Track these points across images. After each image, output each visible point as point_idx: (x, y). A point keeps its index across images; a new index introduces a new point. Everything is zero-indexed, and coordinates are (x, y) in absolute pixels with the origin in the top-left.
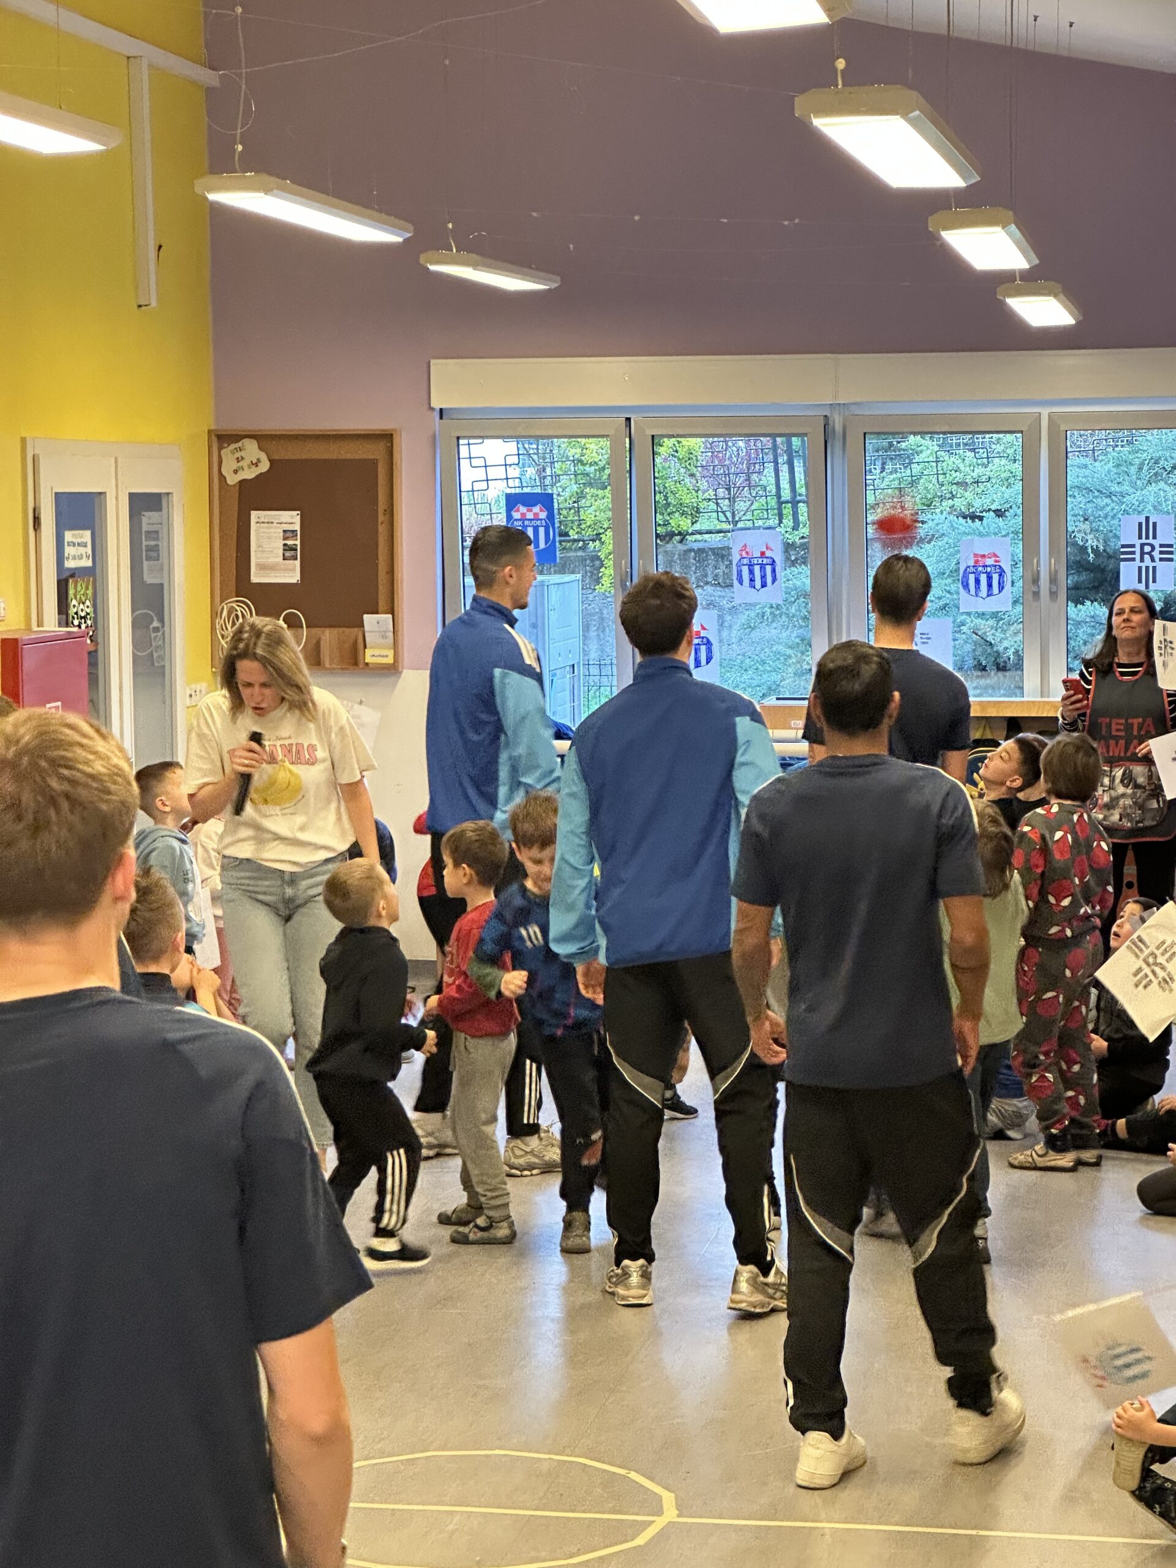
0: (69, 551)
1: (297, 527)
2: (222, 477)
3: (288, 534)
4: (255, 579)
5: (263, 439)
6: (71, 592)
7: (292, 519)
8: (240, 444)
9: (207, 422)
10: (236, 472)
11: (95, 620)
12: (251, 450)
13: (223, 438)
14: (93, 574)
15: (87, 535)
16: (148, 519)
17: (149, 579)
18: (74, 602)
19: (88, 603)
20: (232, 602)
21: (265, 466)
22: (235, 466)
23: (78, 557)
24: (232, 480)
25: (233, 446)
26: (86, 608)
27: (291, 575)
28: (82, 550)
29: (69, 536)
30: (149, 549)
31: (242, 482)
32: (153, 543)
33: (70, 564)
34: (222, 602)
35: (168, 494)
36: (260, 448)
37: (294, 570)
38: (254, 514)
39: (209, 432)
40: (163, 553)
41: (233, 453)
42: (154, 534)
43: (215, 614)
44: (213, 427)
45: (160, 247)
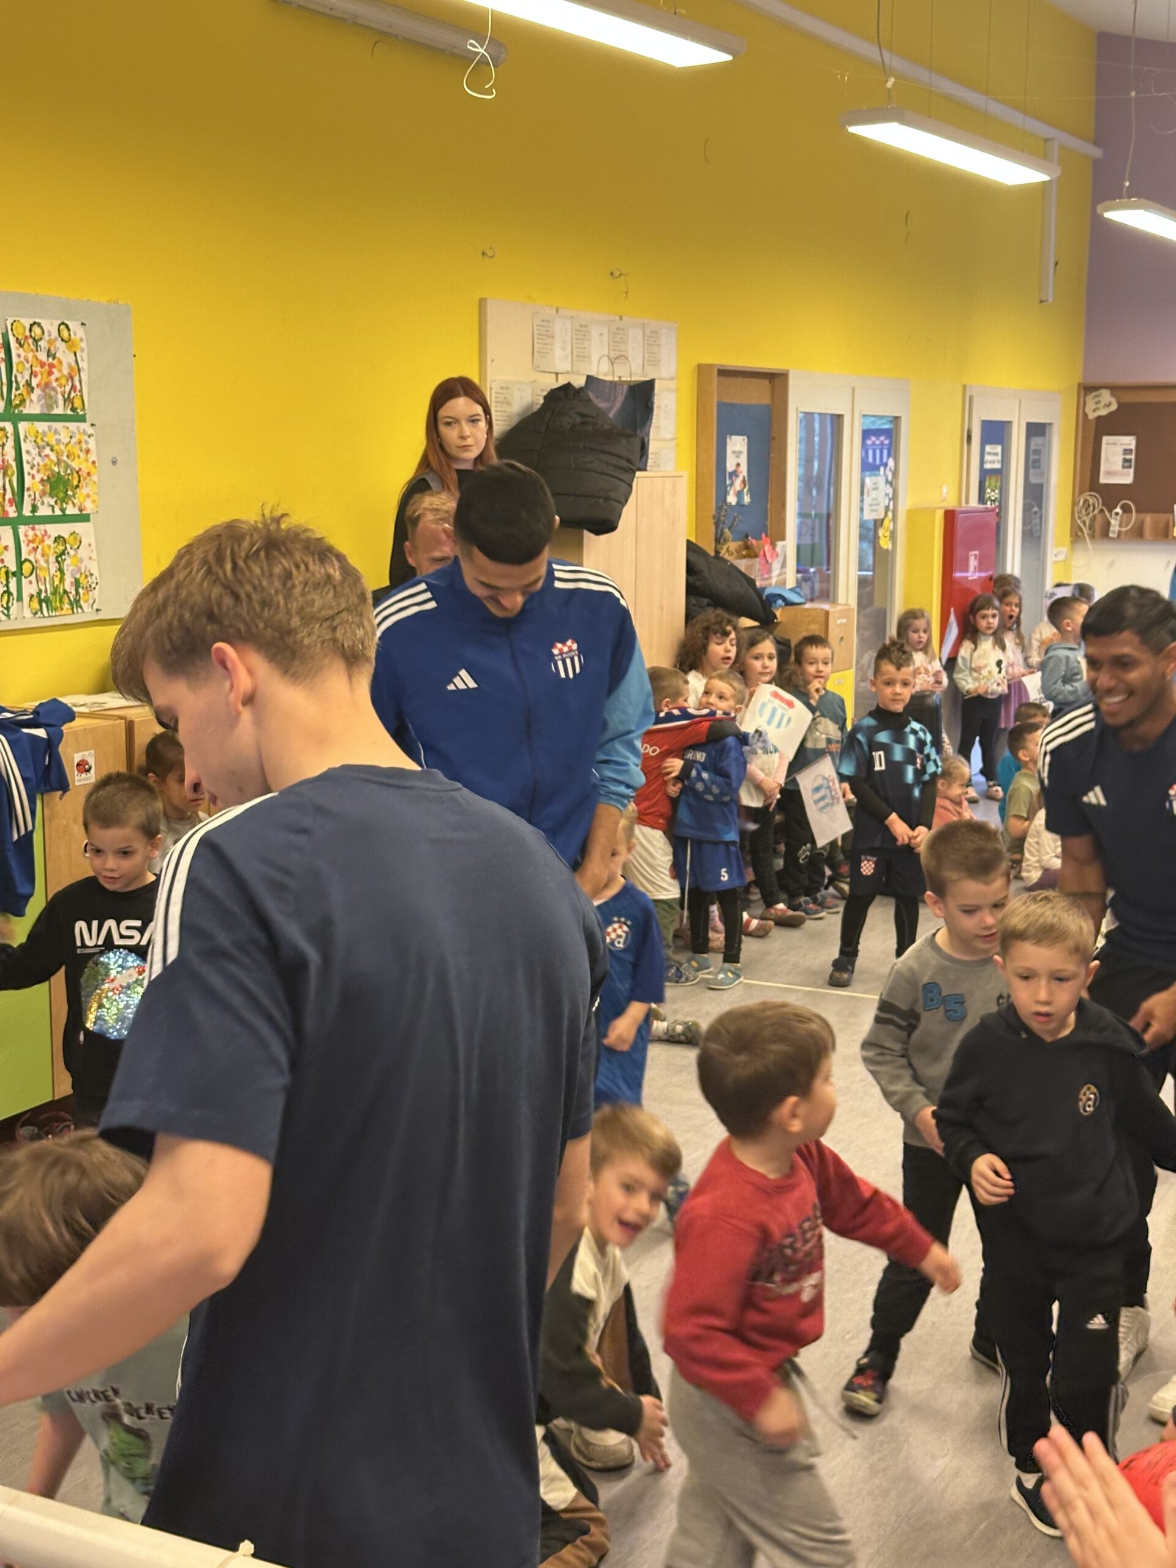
0: (987, 458)
1: (1133, 447)
2: (1085, 415)
3: (1127, 451)
4: (1103, 480)
5: (1114, 389)
6: (987, 484)
7: (1130, 442)
8: (1098, 393)
9: (1077, 378)
10: (1094, 410)
11: (1000, 503)
12: (1106, 396)
13: (1087, 389)
14: (1001, 474)
15: (999, 449)
16: (1036, 441)
17: (1033, 480)
18: (988, 490)
19: (997, 491)
20: (1086, 495)
21: (1114, 407)
22: (1094, 406)
23: (993, 462)
24: (1092, 416)
25: (1094, 394)
26: (995, 495)
27: (1127, 478)
28: (995, 458)
29: (988, 448)
30: (1035, 461)
31: (1099, 418)
32: (1036, 457)
33: (988, 466)
34: (1079, 495)
35: (1050, 424)
36: (1113, 395)
37: (1128, 475)
38: (1105, 439)
39: (1079, 385)
40: (1043, 463)
41: (1093, 398)
42: (1037, 452)
43: (1074, 503)
44: (1081, 381)
45: (1056, 264)
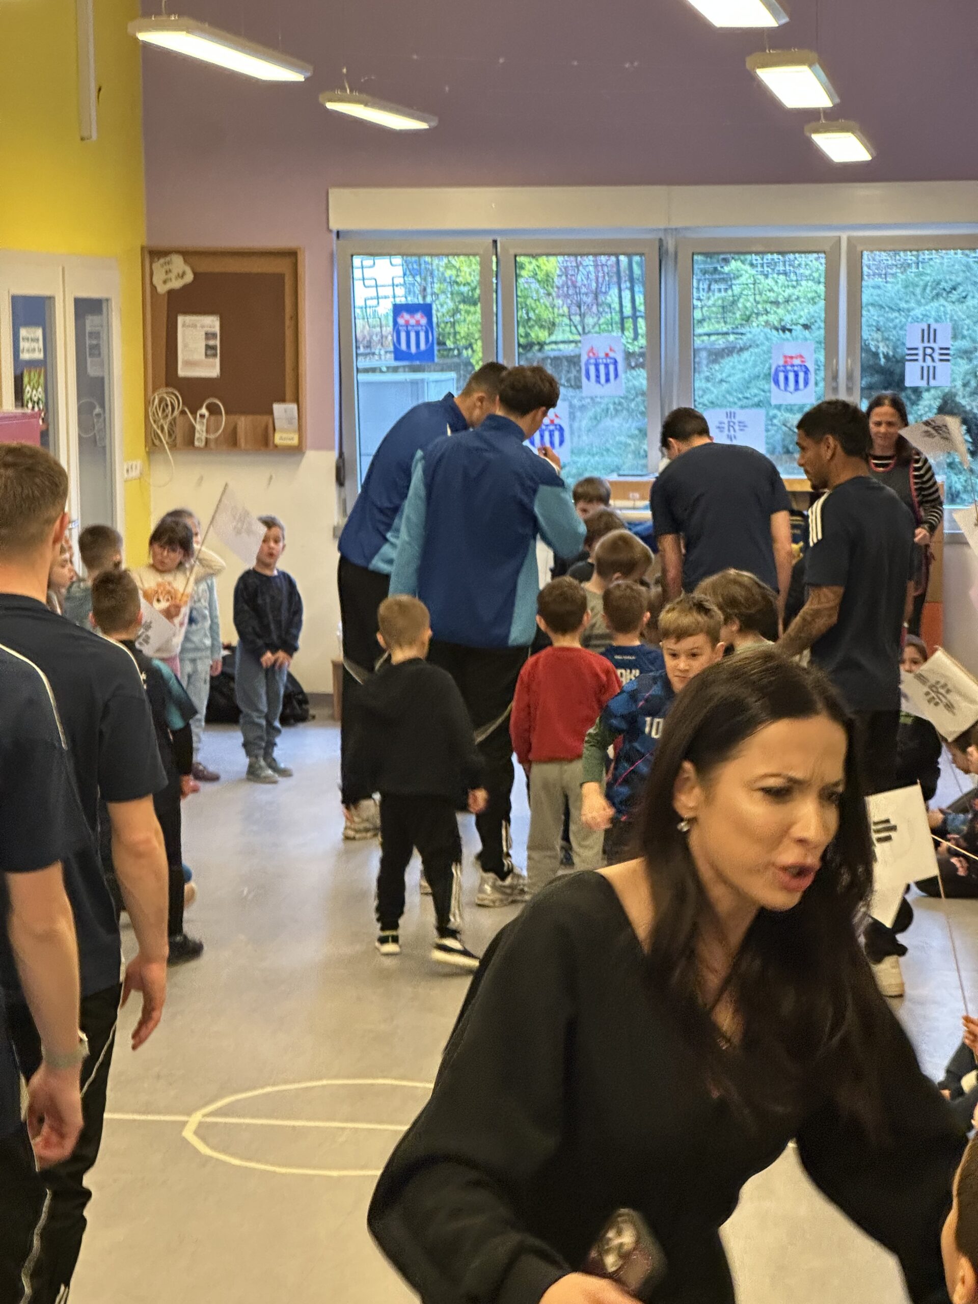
0: (23, 345)
1: (217, 329)
2: (153, 288)
3: (209, 336)
4: (182, 372)
5: (187, 254)
6: (26, 380)
7: (212, 323)
8: (168, 259)
9: (141, 240)
10: (165, 282)
11: (46, 405)
12: (178, 263)
13: (154, 254)
14: (45, 366)
15: (39, 333)
16: (91, 322)
17: (92, 371)
18: (28, 388)
19: (40, 389)
20: (163, 392)
21: (189, 277)
22: (164, 277)
23: (32, 350)
24: (162, 289)
25: (162, 261)
26: (38, 394)
27: (212, 370)
28: (35, 345)
29: (23, 332)
30: (92, 347)
31: (171, 292)
32: (95, 342)
33: (25, 356)
34: (154, 391)
35: (107, 300)
36: (185, 261)
37: (214, 366)
38: (181, 319)
39: (143, 248)
40: (104, 350)
41: (162, 266)
42: (96, 335)
43: (147, 403)
44: (145, 244)
45: (100, 90)
